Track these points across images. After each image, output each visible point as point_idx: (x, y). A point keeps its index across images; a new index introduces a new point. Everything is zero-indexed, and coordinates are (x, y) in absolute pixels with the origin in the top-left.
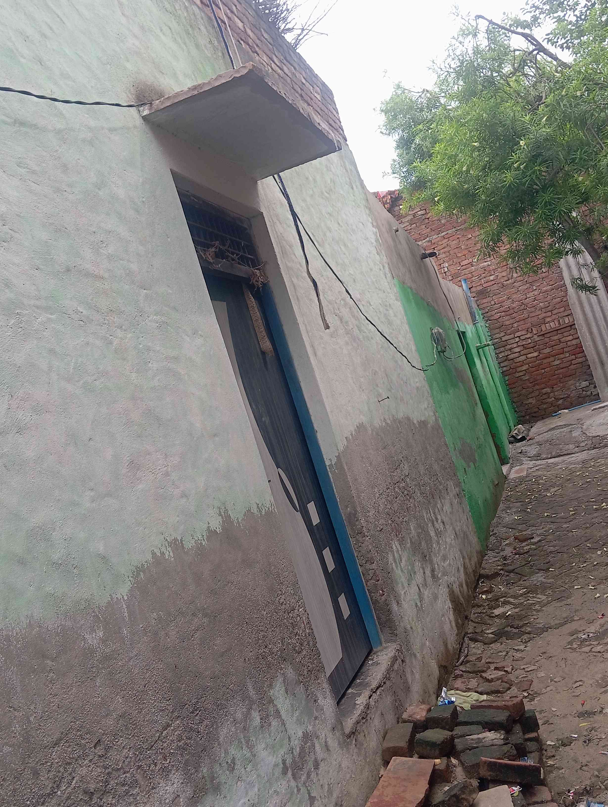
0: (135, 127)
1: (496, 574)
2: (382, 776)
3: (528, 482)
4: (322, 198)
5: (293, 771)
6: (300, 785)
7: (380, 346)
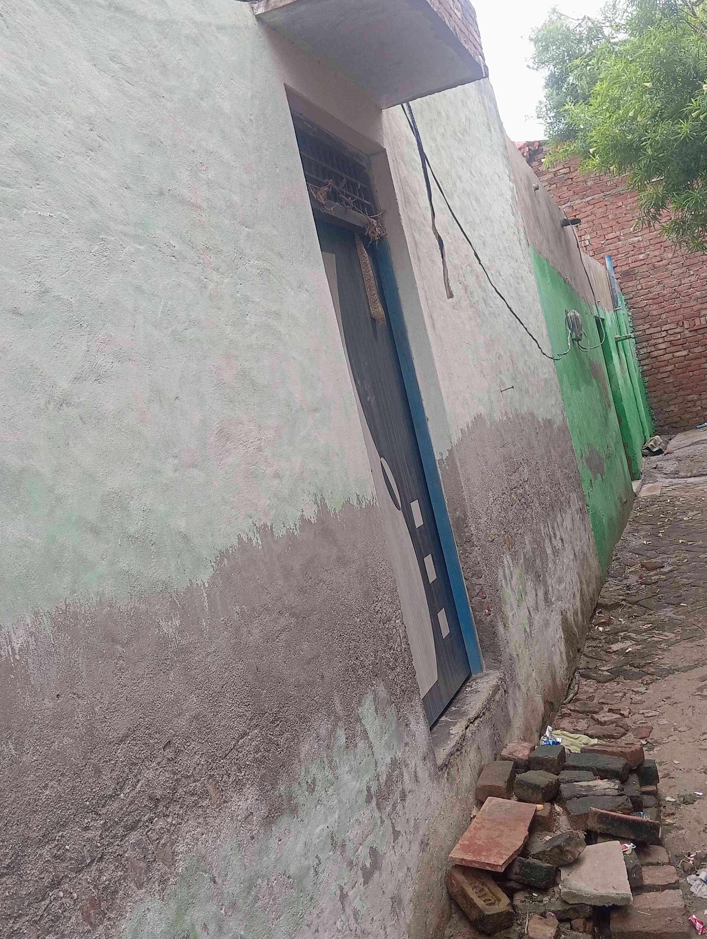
0: (247, 27)
1: (617, 605)
2: (474, 817)
3: (662, 503)
4: (455, 139)
5: (377, 800)
6: (384, 816)
7: (507, 326)
